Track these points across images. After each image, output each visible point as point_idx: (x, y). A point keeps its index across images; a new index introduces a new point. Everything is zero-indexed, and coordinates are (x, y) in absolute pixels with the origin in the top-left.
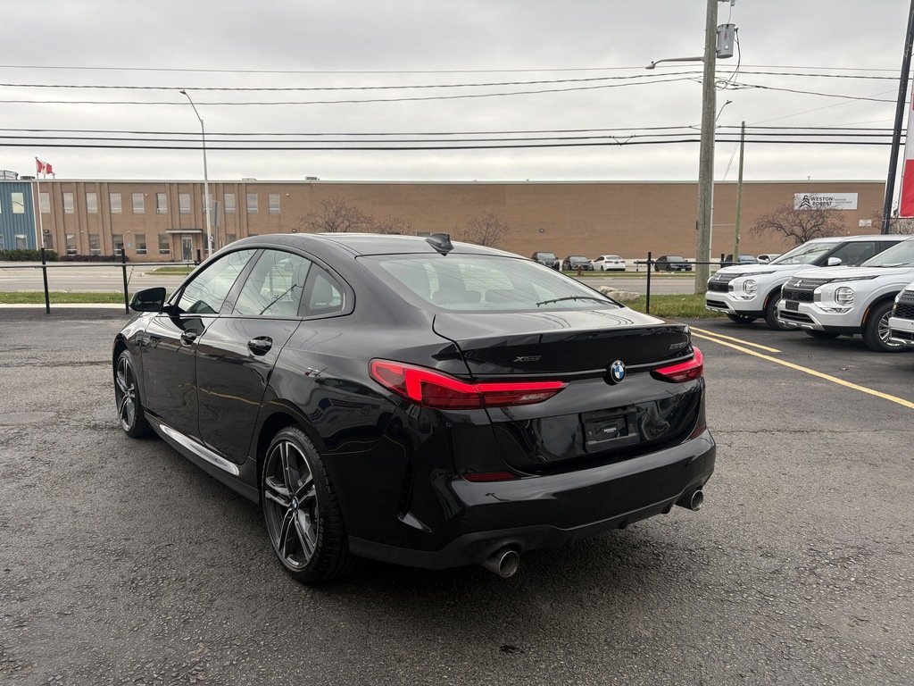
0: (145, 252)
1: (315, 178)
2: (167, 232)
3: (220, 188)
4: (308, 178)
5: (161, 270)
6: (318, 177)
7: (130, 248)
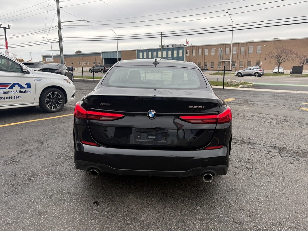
0: (213, 68)
1: (278, 38)
2: (221, 61)
3: (239, 45)
4: (275, 39)
5: (215, 73)
6: (279, 38)
7: (209, 67)
